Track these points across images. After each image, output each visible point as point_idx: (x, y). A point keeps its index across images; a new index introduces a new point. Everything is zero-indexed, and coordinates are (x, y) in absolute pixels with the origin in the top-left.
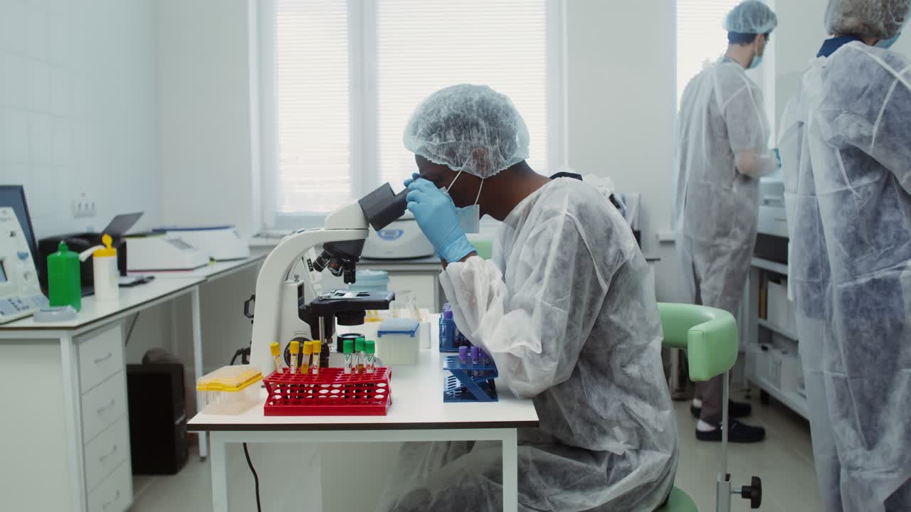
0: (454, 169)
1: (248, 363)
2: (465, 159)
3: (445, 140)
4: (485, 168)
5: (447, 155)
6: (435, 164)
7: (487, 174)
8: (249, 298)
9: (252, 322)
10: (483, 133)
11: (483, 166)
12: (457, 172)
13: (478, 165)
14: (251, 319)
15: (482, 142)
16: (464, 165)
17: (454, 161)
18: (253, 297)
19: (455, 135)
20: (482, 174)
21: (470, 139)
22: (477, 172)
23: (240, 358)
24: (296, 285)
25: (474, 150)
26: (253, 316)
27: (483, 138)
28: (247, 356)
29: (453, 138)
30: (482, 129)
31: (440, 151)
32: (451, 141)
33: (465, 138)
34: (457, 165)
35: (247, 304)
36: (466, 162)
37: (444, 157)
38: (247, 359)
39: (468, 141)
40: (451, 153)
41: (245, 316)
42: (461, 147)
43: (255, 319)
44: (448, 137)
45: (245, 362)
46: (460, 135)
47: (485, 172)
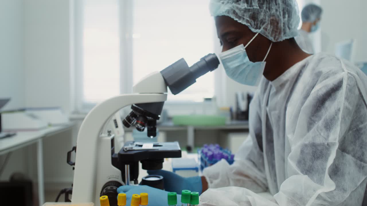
0: (253, 30)
1: (70, 201)
2: (264, 23)
3: (251, 5)
4: (277, 34)
5: (250, 17)
6: (240, 23)
7: (278, 39)
8: (71, 149)
9: (74, 168)
10: (279, 8)
11: (276, 32)
12: (256, 33)
13: (273, 30)
14: (73, 166)
15: (278, 13)
16: (262, 29)
17: (255, 25)
18: (75, 149)
19: (258, 4)
20: (274, 38)
21: (269, 10)
22: (271, 36)
23: (63, 196)
24: (110, 138)
25: (272, 18)
26: (74, 164)
27: (278, 10)
28: (70, 195)
29: (257, 5)
30: (279, 4)
31: (245, 14)
32: (255, 7)
33: (266, 8)
34: (256, 28)
35: (69, 154)
36: (264, 26)
37: (248, 19)
38: (69, 199)
39: (268, 10)
40: (254, 17)
41: (67, 164)
42: (262, 14)
43: (76, 166)
44: (253, 4)
45: (67, 200)
46: (263, 4)
47: (277, 37)
